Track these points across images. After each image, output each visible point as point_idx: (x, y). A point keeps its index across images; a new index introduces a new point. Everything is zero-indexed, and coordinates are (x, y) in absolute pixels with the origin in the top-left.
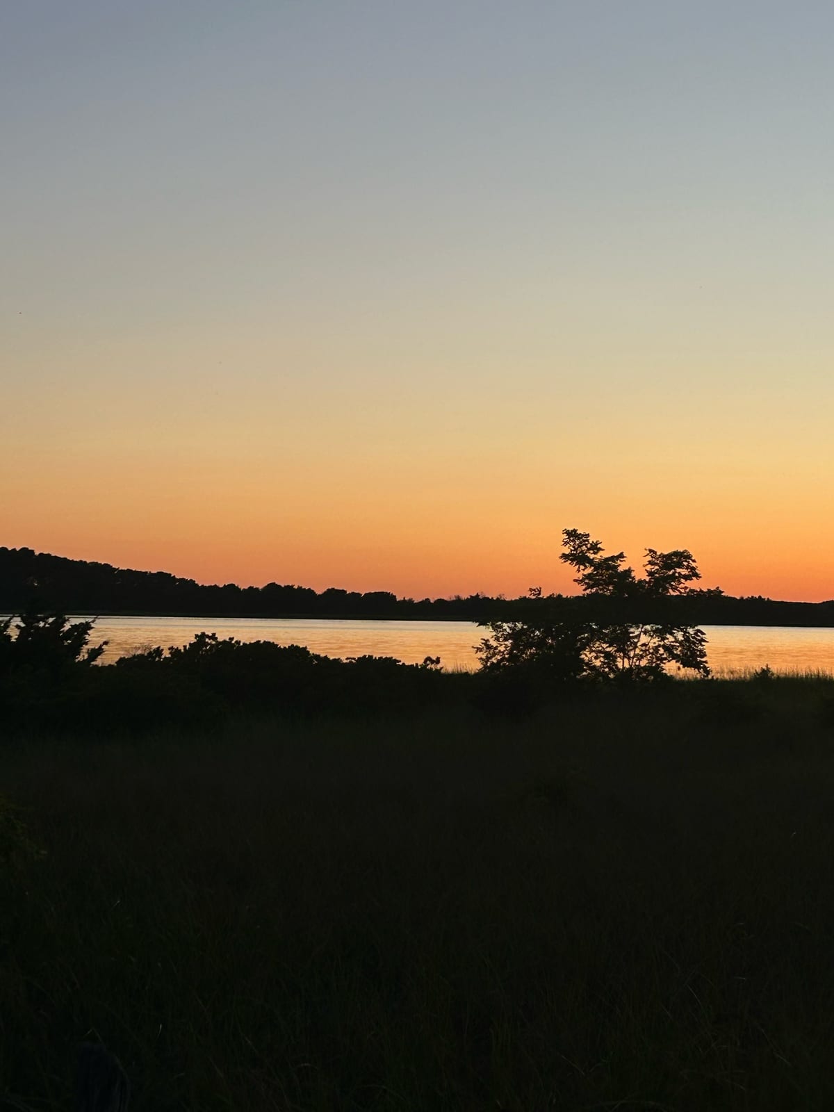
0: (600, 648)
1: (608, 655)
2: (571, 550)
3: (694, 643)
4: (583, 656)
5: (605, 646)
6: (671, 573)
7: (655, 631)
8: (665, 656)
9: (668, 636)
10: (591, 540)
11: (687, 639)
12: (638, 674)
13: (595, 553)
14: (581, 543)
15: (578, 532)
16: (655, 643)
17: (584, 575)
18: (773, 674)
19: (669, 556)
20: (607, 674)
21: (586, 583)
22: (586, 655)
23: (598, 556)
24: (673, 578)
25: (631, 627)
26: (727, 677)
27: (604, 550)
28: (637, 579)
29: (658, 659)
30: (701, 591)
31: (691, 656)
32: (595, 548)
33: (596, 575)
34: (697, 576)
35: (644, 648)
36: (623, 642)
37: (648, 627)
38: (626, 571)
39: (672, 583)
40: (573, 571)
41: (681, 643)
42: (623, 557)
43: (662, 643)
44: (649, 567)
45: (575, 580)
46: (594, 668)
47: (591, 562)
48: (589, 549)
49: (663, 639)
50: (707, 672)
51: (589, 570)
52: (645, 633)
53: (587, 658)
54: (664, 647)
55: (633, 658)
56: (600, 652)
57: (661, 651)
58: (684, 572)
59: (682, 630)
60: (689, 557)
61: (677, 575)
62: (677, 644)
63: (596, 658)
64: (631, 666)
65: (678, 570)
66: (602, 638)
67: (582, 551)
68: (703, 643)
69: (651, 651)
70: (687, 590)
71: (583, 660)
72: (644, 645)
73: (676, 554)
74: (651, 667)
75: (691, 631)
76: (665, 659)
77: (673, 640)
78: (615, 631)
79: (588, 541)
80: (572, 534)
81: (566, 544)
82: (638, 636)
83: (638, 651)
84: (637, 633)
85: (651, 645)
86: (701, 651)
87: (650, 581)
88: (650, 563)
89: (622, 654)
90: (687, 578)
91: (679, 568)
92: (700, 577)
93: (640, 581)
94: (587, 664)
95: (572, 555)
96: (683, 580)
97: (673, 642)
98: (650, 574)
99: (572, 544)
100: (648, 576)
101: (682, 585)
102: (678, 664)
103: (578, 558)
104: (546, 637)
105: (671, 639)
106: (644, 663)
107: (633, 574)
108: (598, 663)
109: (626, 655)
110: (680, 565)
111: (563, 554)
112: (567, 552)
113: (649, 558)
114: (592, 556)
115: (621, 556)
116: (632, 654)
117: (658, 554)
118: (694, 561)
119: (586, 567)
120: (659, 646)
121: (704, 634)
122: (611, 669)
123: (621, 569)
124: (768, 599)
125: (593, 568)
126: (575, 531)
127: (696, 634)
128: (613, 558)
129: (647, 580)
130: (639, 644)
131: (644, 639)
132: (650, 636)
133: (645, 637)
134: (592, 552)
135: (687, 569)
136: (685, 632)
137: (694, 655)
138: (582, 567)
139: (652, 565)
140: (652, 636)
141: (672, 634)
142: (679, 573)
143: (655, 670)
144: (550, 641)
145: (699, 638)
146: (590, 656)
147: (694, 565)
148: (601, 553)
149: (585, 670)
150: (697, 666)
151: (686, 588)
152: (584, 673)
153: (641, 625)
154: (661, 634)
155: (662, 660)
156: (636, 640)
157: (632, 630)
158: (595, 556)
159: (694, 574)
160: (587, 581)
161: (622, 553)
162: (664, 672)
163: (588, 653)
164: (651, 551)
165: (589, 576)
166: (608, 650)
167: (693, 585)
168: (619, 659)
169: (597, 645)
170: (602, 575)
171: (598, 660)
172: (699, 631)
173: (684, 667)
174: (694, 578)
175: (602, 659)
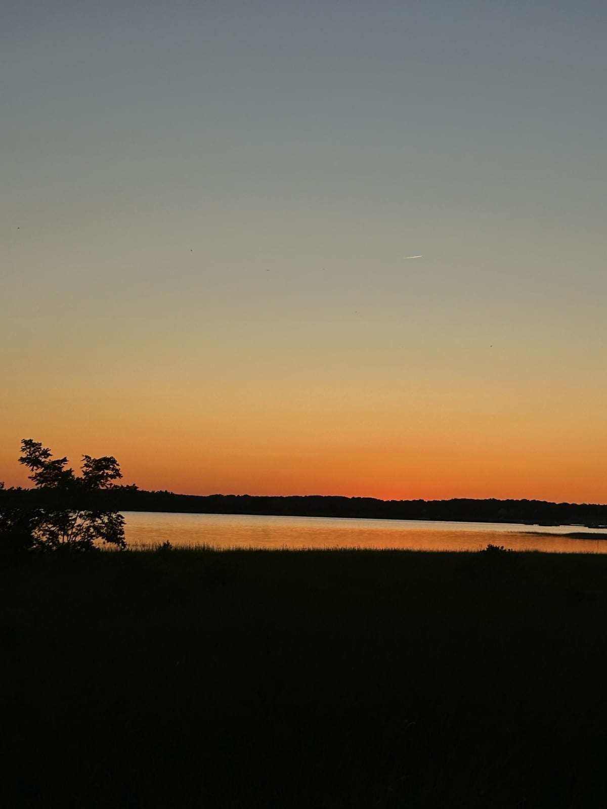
0: (47, 528)
1: (52, 533)
2: (28, 455)
3: (116, 525)
4: (33, 534)
5: (50, 526)
6: (101, 473)
7: (87, 516)
8: (94, 534)
9: (97, 519)
10: (43, 447)
11: (110, 521)
12: (74, 547)
13: (45, 458)
14: (35, 449)
15: (33, 442)
16: (87, 524)
17: (36, 473)
18: (171, 548)
19: (100, 460)
20: (51, 547)
21: (37, 480)
22: (36, 533)
23: (47, 460)
24: (102, 477)
25: (70, 512)
26: (139, 549)
27: (51, 455)
28: (76, 477)
29: (89, 536)
30: (122, 486)
31: (114, 533)
32: (46, 454)
33: (45, 473)
34: (120, 475)
35: (79, 528)
36: (64, 524)
37: (83, 512)
38: (67, 471)
39: (102, 481)
40: (29, 471)
41: (106, 524)
42: (66, 461)
43: (92, 524)
44: (85, 469)
45: (30, 477)
46: (41, 543)
47: (42, 464)
48: (41, 455)
49: (93, 521)
50: (124, 545)
51: (40, 471)
52: (81, 516)
53: (36, 535)
54: (94, 527)
55: (71, 535)
56: (46, 531)
57: (92, 530)
58: (110, 472)
59: (107, 515)
60: (114, 462)
61: (105, 475)
62: (104, 525)
63: (43, 535)
64: (69, 541)
65: (106, 471)
66: (48, 521)
67: (35, 456)
68: (122, 525)
69: (84, 530)
70: (113, 486)
71: (33, 537)
72: (79, 526)
73: (105, 459)
74: (83, 542)
75: (114, 516)
76: (94, 536)
77: (101, 522)
78: (58, 515)
79: (40, 448)
80: (29, 443)
81: (23, 450)
82: (75, 519)
83: (74, 530)
84: (73, 517)
85: (85, 526)
86: (121, 530)
87: (85, 479)
88: (86, 465)
89: (62, 533)
90: (112, 477)
91: (107, 470)
92: (122, 477)
93: (78, 479)
94: (36, 540)
95: (28, 458)
96: (109, 479)
97: (101, 524)
98: (86, 473)
99: (28, 450)
100: (84, 475)
101: (108, 482)
102: (104, 540)
103: (32, 461)
104: (7, 520)
105: (100, 521)
106: (78, 539)
107: (73, 474)
108: (44, 539)
109: (66, 534)
110: (107, 468)
111: (21, 458)
112: (24, 456)
113: (85, 462)
114: (43, 460)
115: (65, 460)
116: (70, 532)
117: (92, 459)
118: (118, 465)
119: (38, 468)
120: (90, 526)
121: (124, 518)
122: (54, 543)
123: (64, 470)
124: (172, 493)
125: (43, 468)
126: (31, 440)
127: (117, 518)
128: (58, 462)
129: (83, 478)
130: (75, 525)
131: (79, 521)
132: (84, 519)
133: (80, 521)
134: (43, 456)
135: (113, 470)
136: (110, 517)
137: (115, 534)
138: (35, 468)
139: (87, 467)
140: (85, 519)
141: (100, 518)
142: (107, 473)
143: (87, 544)
144: (9, 522)
145: (119, 521)
146: (39, 533)
147: (117, 467)
148: (50, 458)
149: (35, 544)
150: (118, 541)
151: (111, 484)
152: (34, 546)
153: (77, 511)
154: (92, 517)
155: (92, 537)
156: (73, 522)
157: (71, 514)
158: (46, 460)
159: (117, 474)
160: (38, 478)
161: (65, 458)
162: (93, 545)
163: (37, 532)
164: (86, 457)
165: (40, 475)
166: (52, 529)
167: (117, 482)
168: (60, 536)
169: (43, 526)
170: (50, 474)
171: (44, 537)
172: (120, 516)
173: (108, 542)
174: (117, 477)
175: (47, 536)
